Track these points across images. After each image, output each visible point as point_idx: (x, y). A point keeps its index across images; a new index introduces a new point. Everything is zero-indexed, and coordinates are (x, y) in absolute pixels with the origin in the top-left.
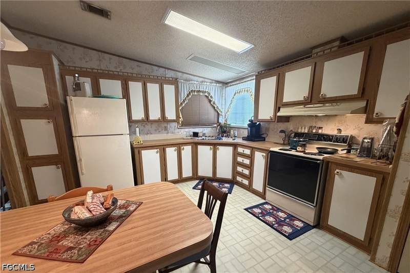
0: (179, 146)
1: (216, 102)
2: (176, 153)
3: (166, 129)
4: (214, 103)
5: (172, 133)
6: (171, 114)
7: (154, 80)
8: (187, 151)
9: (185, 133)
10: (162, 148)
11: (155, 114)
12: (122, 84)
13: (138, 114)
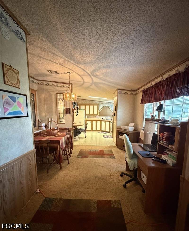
0: (96, 121)
1: (112, 109)
2: (95, 123)
3: (96, 117)
4: (111, 109)
5: (97, 118)
6: (96, 113)
7: (92, 105)
8: (98, 123)
9: (100, 118)
10: (92, 121)
11: (92, 113)
12: (85, 106)
13: (88, 113)
